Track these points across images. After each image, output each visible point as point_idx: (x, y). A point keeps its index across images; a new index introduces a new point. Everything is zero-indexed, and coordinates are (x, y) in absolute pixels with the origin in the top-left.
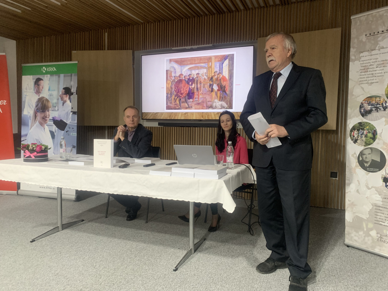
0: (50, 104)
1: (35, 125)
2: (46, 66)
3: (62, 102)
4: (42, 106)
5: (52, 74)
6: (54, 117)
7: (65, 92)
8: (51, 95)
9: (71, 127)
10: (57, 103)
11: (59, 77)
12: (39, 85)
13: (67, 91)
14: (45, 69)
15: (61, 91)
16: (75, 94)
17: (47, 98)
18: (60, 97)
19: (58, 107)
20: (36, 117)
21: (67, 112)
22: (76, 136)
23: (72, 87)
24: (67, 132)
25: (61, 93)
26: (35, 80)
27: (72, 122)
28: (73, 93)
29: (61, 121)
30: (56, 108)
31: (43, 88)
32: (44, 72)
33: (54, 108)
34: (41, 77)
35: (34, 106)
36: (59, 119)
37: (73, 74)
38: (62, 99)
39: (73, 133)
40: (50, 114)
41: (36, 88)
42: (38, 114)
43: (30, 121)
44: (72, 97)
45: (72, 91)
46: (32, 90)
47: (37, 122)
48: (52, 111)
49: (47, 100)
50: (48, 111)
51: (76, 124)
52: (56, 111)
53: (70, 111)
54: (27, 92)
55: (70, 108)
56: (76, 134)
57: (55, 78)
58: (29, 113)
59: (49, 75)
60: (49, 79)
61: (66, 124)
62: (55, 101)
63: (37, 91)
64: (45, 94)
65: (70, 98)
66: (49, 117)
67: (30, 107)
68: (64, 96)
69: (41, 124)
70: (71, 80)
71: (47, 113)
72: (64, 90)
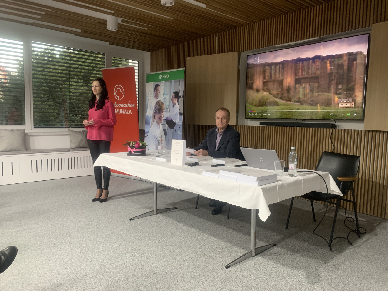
0: (164, 107)
1: (154, 124)
2: (163, 74)
3: (173, 104)
4: (159, 107)
5: (166, 80)
6: (167, 117)
7: (175, 96)
8: (165, 99)
9: (179, 127)
10: (169, 106)
11: (171, 82)
12: (157, 90)
13: (176, 95)
14: (162, 76)
15: (172, 95)
16: (182, 97)
17: (163, 102)
18: (171, 100)
19: (169, 109)
20: (154, 117)
21: (176, 113)
22: (182, 134)
23: (180, 91)
24: (175, 130)
25: (172, 97)
26: (154, 86)
27: (179, 122)
28: (181, 96)
29: (172, 121)
30: (168, 110)
31: (159, 93)
32: (161, 79)
33: (167, 109)
34: (158, 83)
35: (154, 108)
36: (170, 120)
37: (181, 80)
38: (173, 102)
39: (180, 132)
40: (164, 115)
41: (155, 93)
42: (156, 114)
43: (150, 120)
44: (180, 100)
45: (180, 94)
46: (152, 95)
47: (155, 121)
48: (166, 112)
49: (162, 103)
50: (163, 112)
51: (182, 124)
52: (168, 112)
53: (178, 112)
54: (149, 96)
55: (178, 110)
56: (182, 132)
57: (168, 83)
58: (150, 114)
59: (164, 82)
60: (164, 85)
61: (175, 124)
62: (167, 103)
63: (156, 95)
64: (161, 98)
65: (178, 101)
66: (163, 117)
67: (151, 109)
68: (174, 99)
69: (158, 123)
70: (179, 85)
71: (162, 114)
72: (174, 94)
